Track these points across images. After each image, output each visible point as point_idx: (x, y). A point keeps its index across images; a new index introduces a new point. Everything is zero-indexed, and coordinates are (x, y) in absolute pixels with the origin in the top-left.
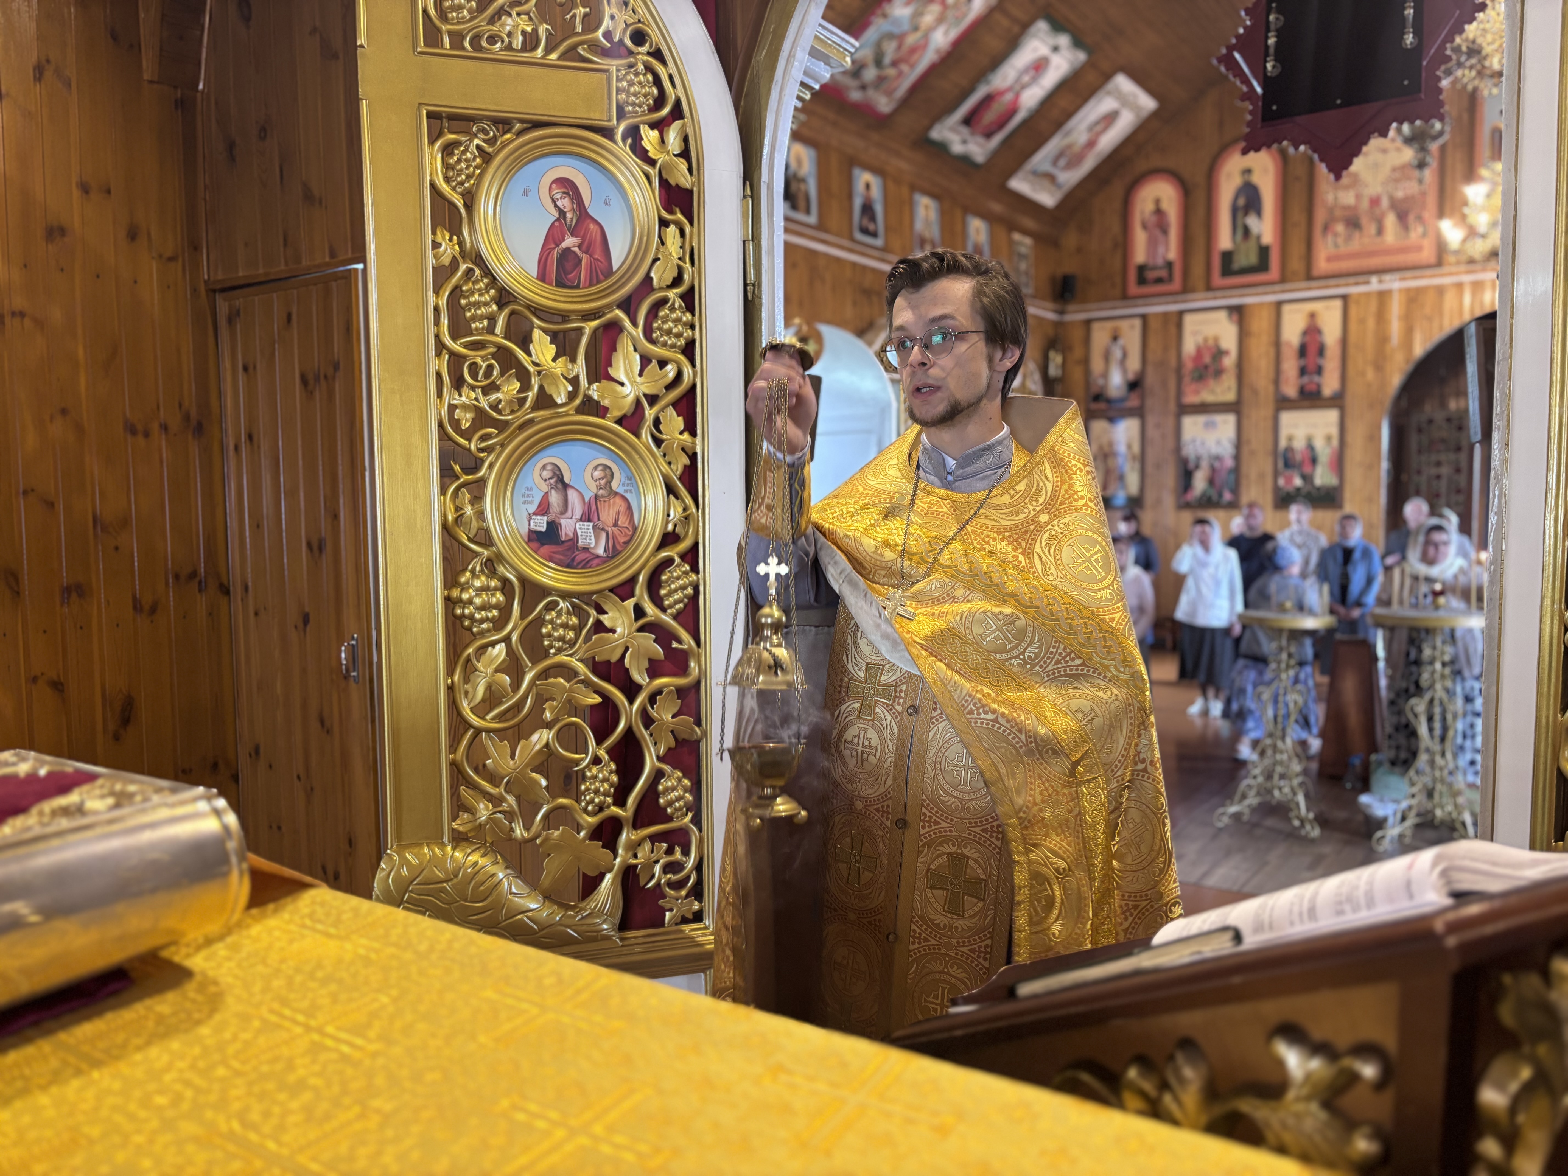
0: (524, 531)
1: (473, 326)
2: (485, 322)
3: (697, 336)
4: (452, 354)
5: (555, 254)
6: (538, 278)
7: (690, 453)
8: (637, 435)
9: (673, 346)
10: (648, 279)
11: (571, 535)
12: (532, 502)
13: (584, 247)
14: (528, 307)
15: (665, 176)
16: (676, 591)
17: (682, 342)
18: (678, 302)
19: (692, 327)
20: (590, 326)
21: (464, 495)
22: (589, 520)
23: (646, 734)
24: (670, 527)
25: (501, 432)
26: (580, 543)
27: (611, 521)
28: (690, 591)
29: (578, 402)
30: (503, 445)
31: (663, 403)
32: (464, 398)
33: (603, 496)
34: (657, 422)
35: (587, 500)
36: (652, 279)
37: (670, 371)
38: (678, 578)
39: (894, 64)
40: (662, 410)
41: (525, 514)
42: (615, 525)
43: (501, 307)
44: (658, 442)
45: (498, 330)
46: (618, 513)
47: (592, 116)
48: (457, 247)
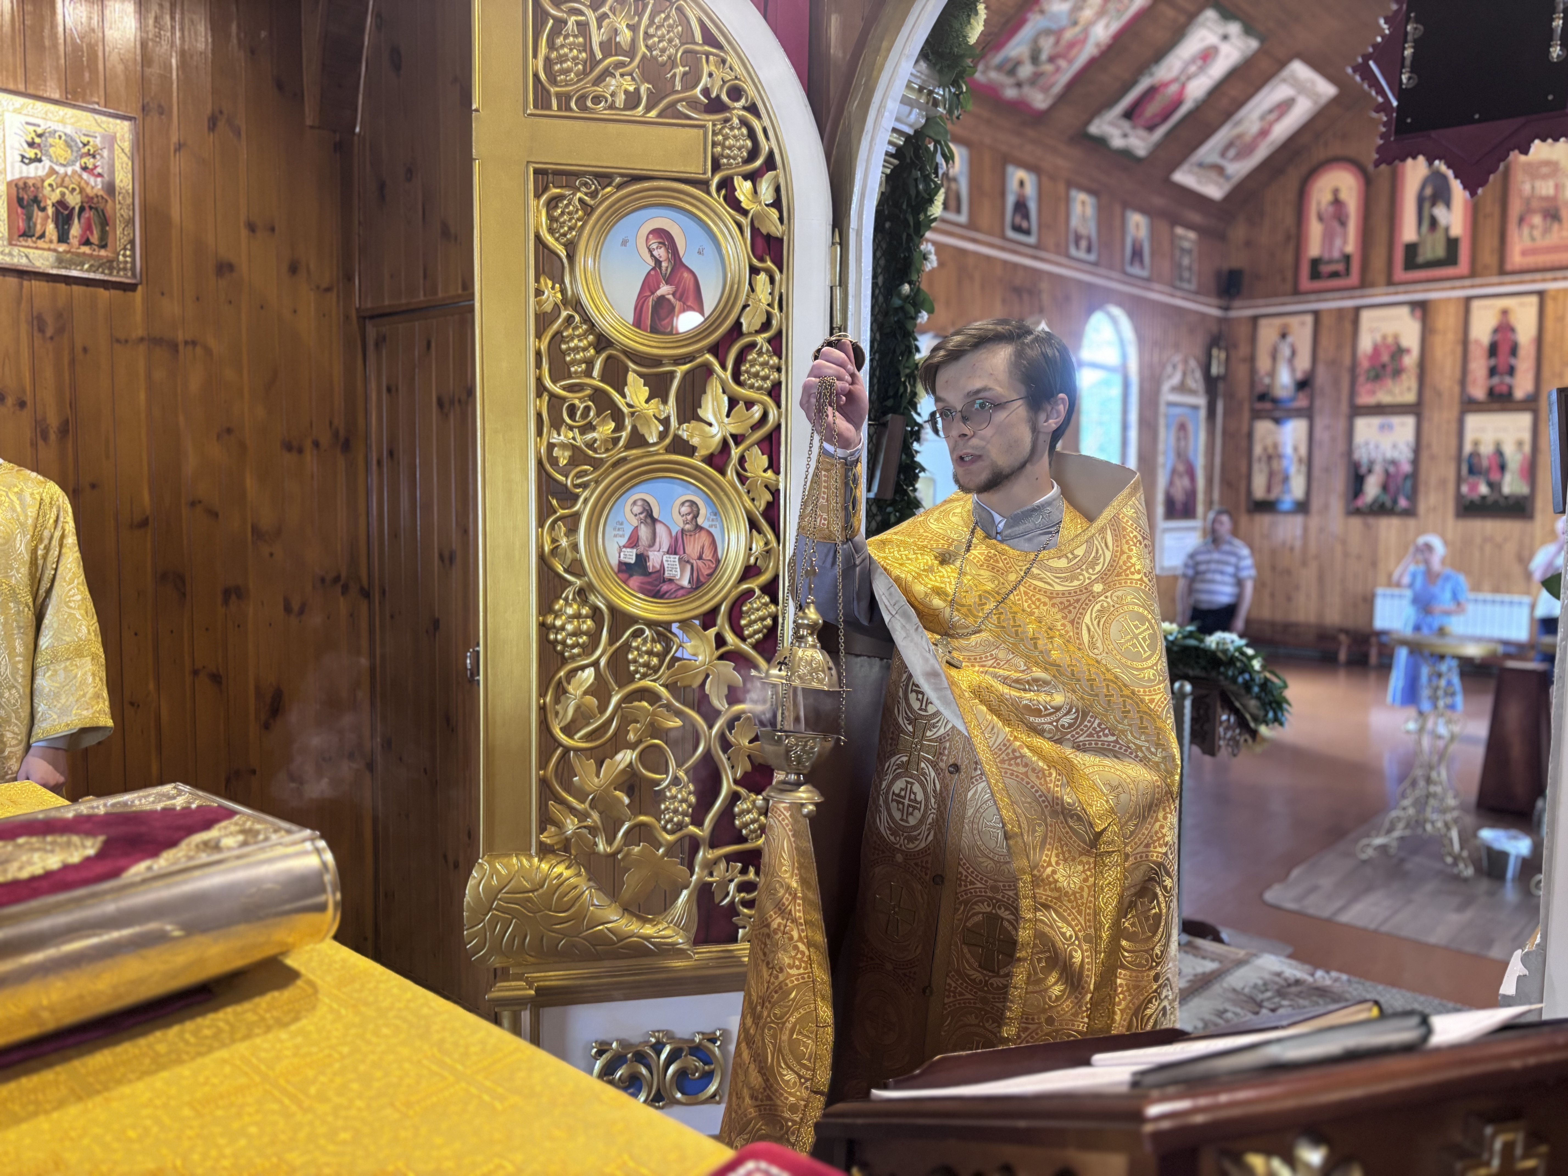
0: (614, 562)
1: (573, 369)
2: (584, 366)
3: (783, 379)
4: (552, 395)
5: (650, 302)
6: (633, 325)
7: (773, 490)
8: (723, 473)
9: (760, 388)
10: (738, 324)
11: (658, 567)
12: (622, 536)
13: (678, 295)
14: (625, 353)
15: (756, 224)
16: (755, 622)
17: (768, 384)
18: (766, 346)
19: (779, 370)
20: (681, 370)
21: (560, 528)
22: (675, 553)
23: (724, 758)
24: (752, 560)
25: (595, 469)
26: (666, 575)
27: (696, 555)
28: (769, 622)
29: (667, 441)
30: (597, 482)
31: (748, 442)
32: (562, 437)
33: (689, 531)
34: (742, 460)
35: (674, 534)
36: (741, 324)
37: (756, 412)
38: (758, 610)
39: (1052, 59)
40: (748, 449)
41: (617, 546)
42: (700, 558)
43: (598, 352)
44: (742, 479)
45: (595, 373)
46: (703, 548)
47: (688, 169)
48: (559, 295)
